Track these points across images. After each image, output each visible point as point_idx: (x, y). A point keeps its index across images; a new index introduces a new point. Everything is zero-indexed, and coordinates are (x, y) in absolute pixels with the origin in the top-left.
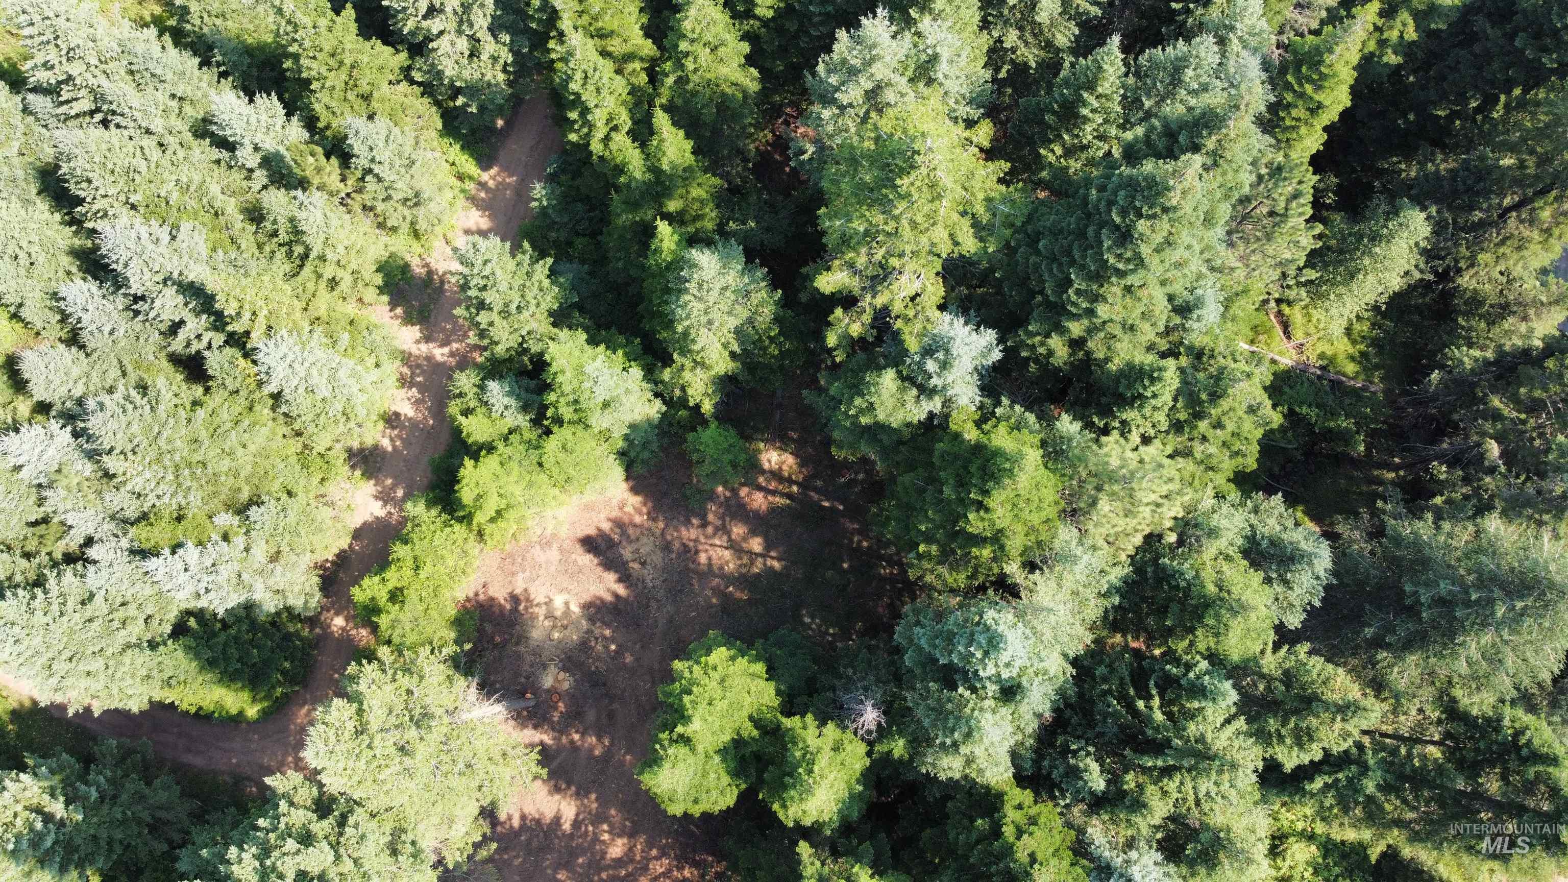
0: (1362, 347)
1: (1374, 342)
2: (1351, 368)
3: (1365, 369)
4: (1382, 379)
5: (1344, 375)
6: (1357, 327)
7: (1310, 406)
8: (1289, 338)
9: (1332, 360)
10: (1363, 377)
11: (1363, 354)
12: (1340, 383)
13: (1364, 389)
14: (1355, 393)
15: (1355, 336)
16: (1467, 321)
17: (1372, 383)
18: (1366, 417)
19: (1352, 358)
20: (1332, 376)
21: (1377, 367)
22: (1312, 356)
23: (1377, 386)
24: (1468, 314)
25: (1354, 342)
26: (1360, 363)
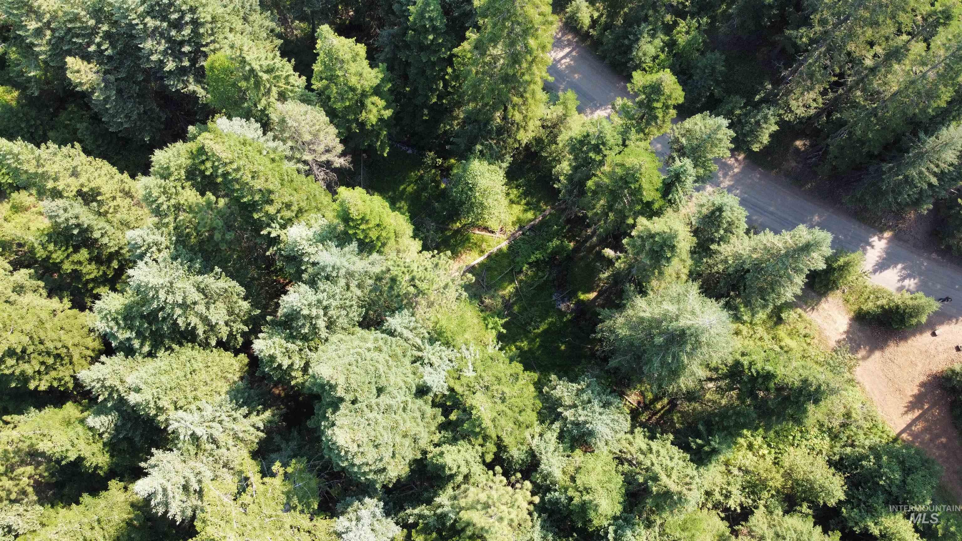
0: (524, 201)
1: (525, 194)
2: (530, 215)
3: (534, 209)
4: (546, 204)
5: (531, 221)
6: (512, 196)
7: (533, 253)
8: (493, 232)
9: (519, 220)
10: (538, 213)
11: (527, 204)
12: (533, 226)
13: (544, 217)
14: (543, 223)
15: (516, 200)
16: (546, 151)
17: (544, 211)
18: (558, 231)
19: (525, 211)
20: (527, 227)
21: (538, 202)
22: (510, 229)
23: (548, 210)
24: (542, 149)
25: (518, 203)
26: (530, 209)
